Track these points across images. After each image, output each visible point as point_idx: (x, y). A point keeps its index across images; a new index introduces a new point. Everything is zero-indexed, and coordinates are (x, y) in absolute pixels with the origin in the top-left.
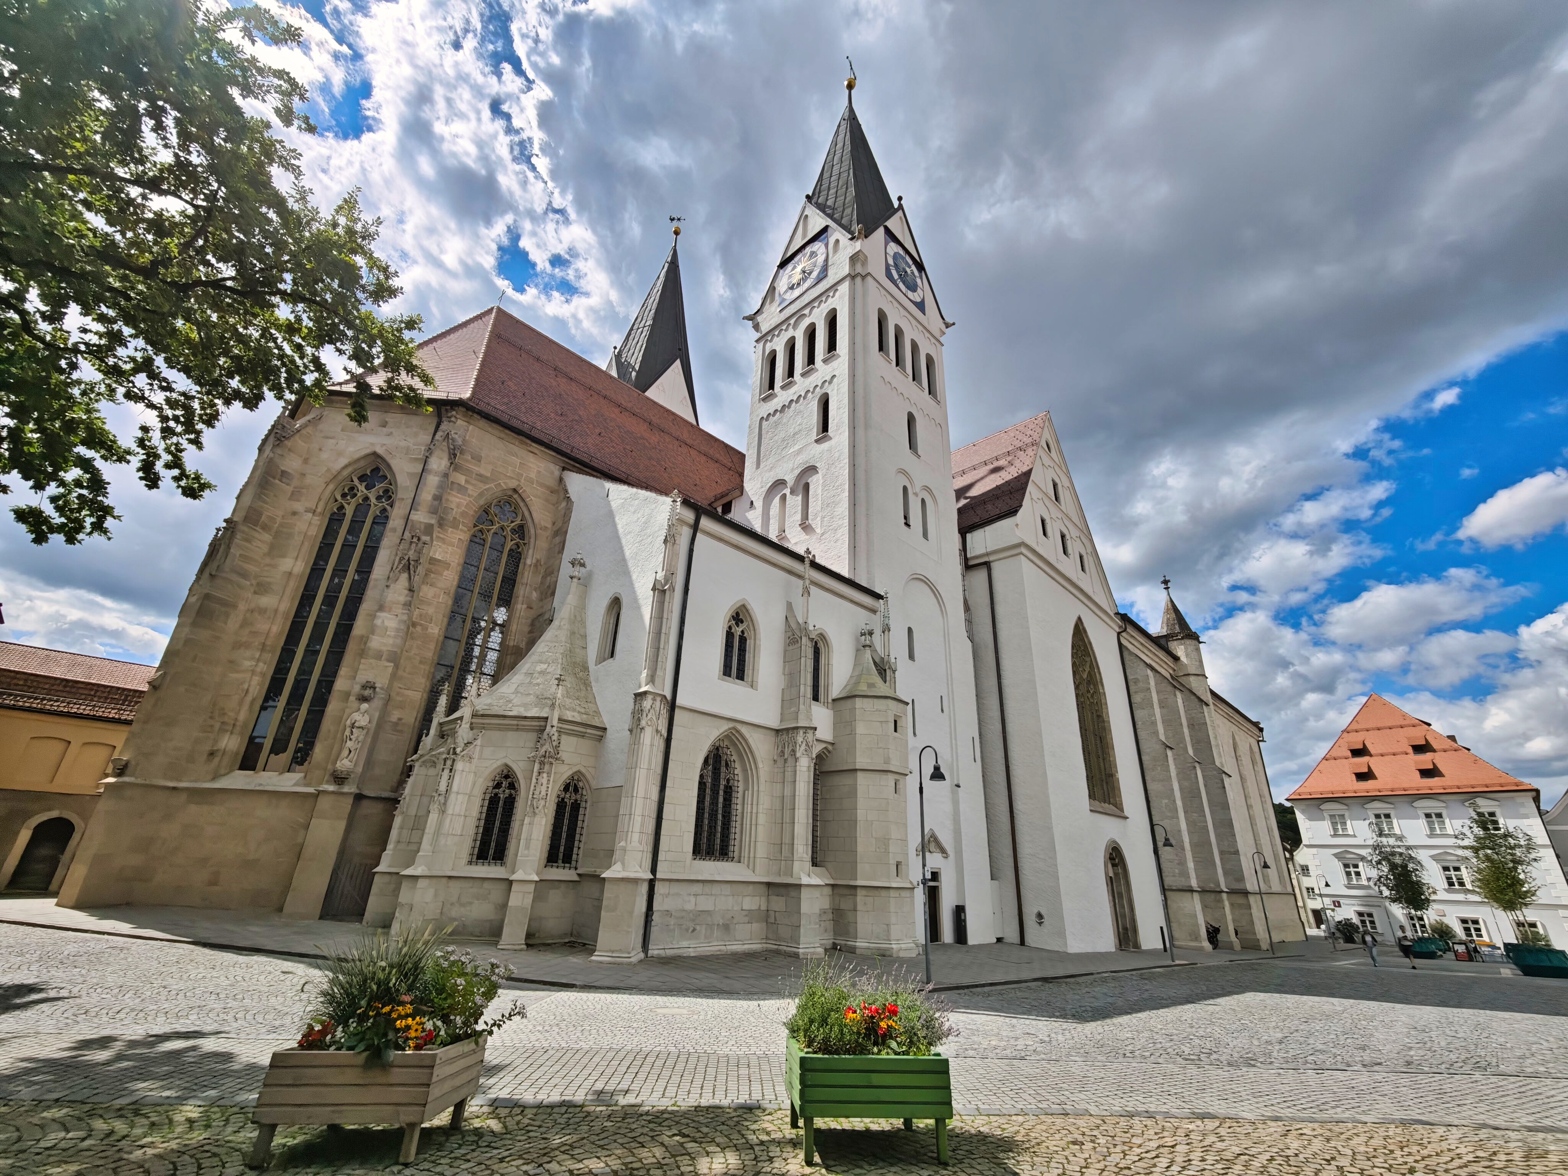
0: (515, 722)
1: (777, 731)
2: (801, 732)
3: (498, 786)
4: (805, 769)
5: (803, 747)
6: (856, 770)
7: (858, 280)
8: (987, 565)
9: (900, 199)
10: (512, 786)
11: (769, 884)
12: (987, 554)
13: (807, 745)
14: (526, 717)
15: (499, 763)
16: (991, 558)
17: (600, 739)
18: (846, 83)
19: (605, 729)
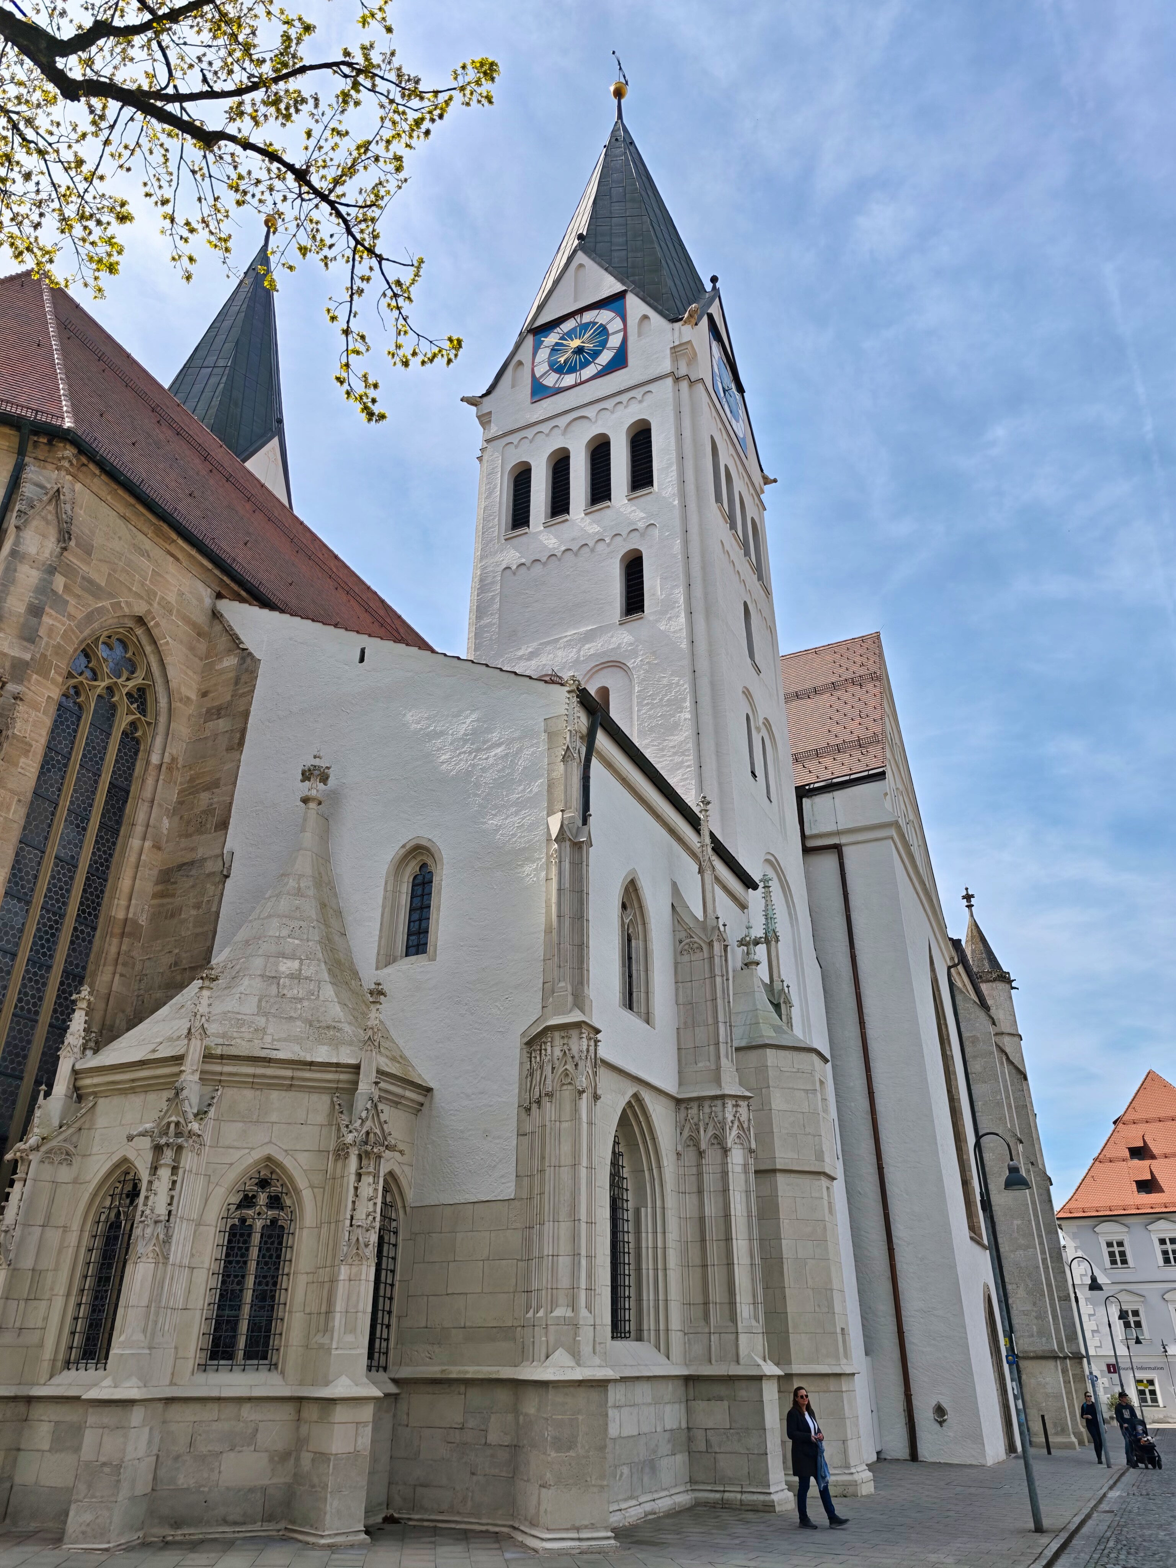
0: (289, 1073)
1: (678, 1102)
2: (730, 1103)
3: (248, 1201)
4: (739, 1169)
5: (735, 1132)
6: (774, 1171)
7: (684, 385)
8: (837, 849)
9: (714, 279)
10: (275, 1202)
11: (688, 1380)
12: (838, 833)
13: (741, 1126)
14: (311, 1064)
15: (258, 1155)
16: (843, 840)
17: (418, 1109)
18: (612, 88)
19: (429, 1090)
